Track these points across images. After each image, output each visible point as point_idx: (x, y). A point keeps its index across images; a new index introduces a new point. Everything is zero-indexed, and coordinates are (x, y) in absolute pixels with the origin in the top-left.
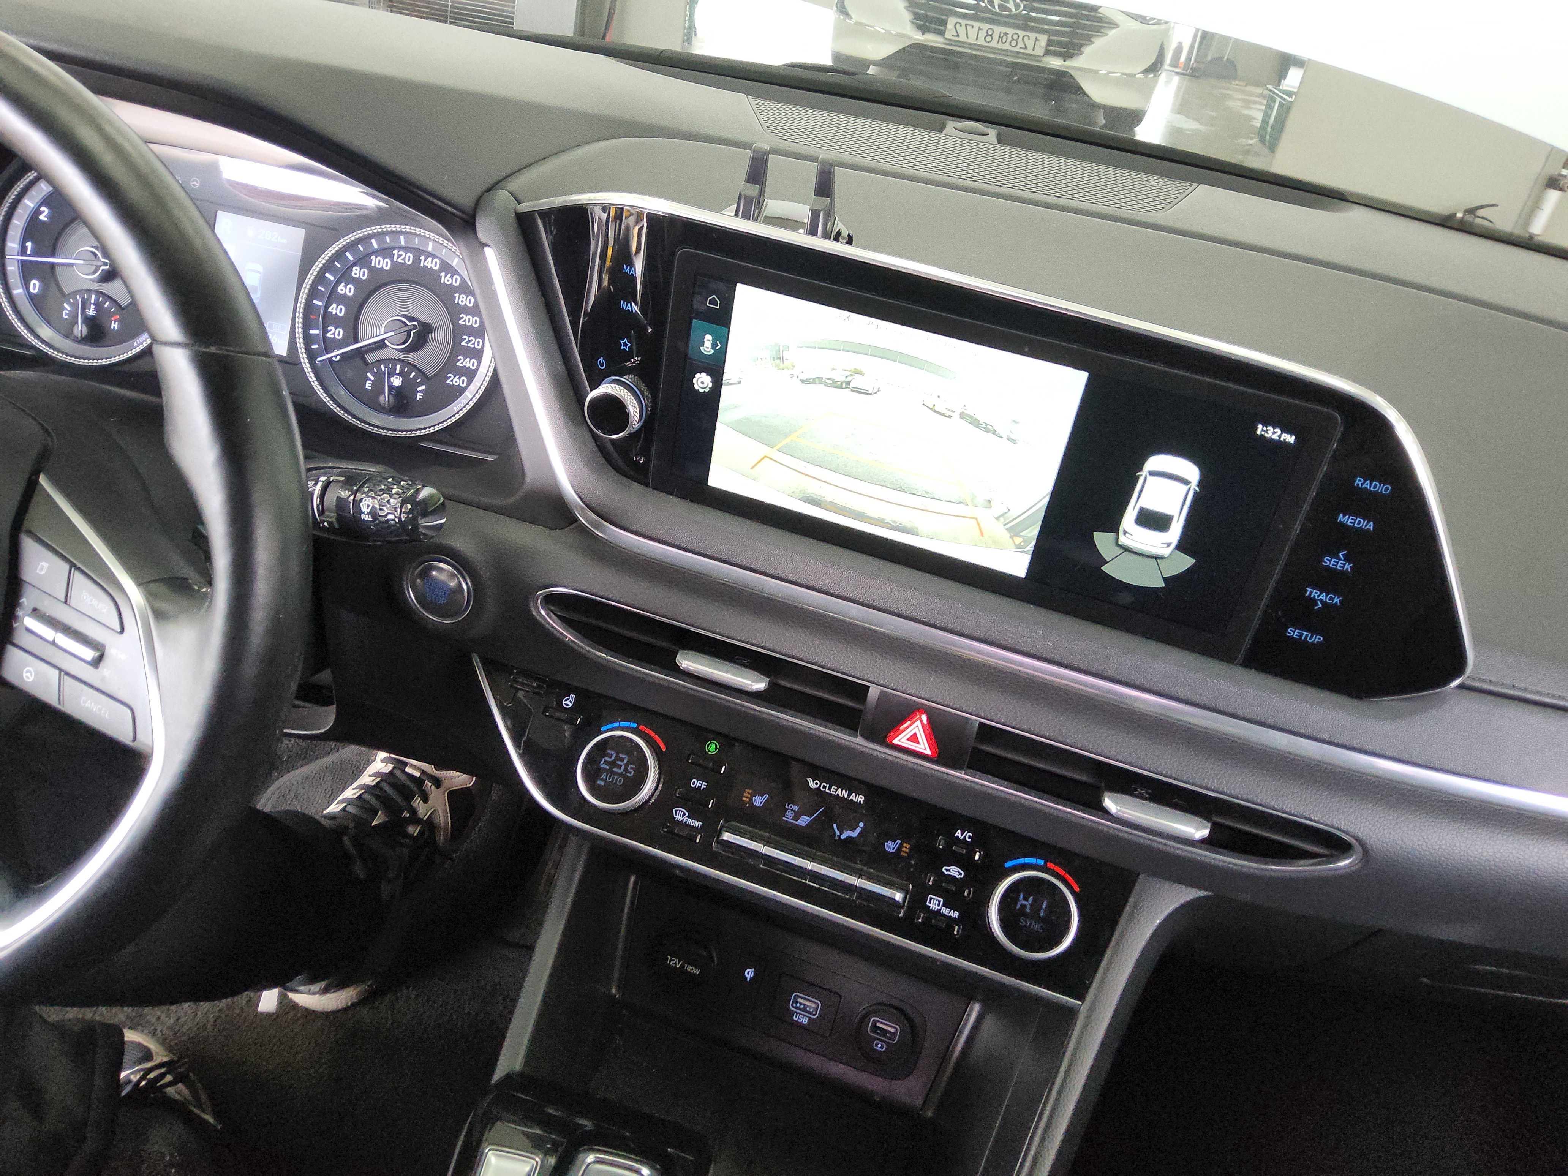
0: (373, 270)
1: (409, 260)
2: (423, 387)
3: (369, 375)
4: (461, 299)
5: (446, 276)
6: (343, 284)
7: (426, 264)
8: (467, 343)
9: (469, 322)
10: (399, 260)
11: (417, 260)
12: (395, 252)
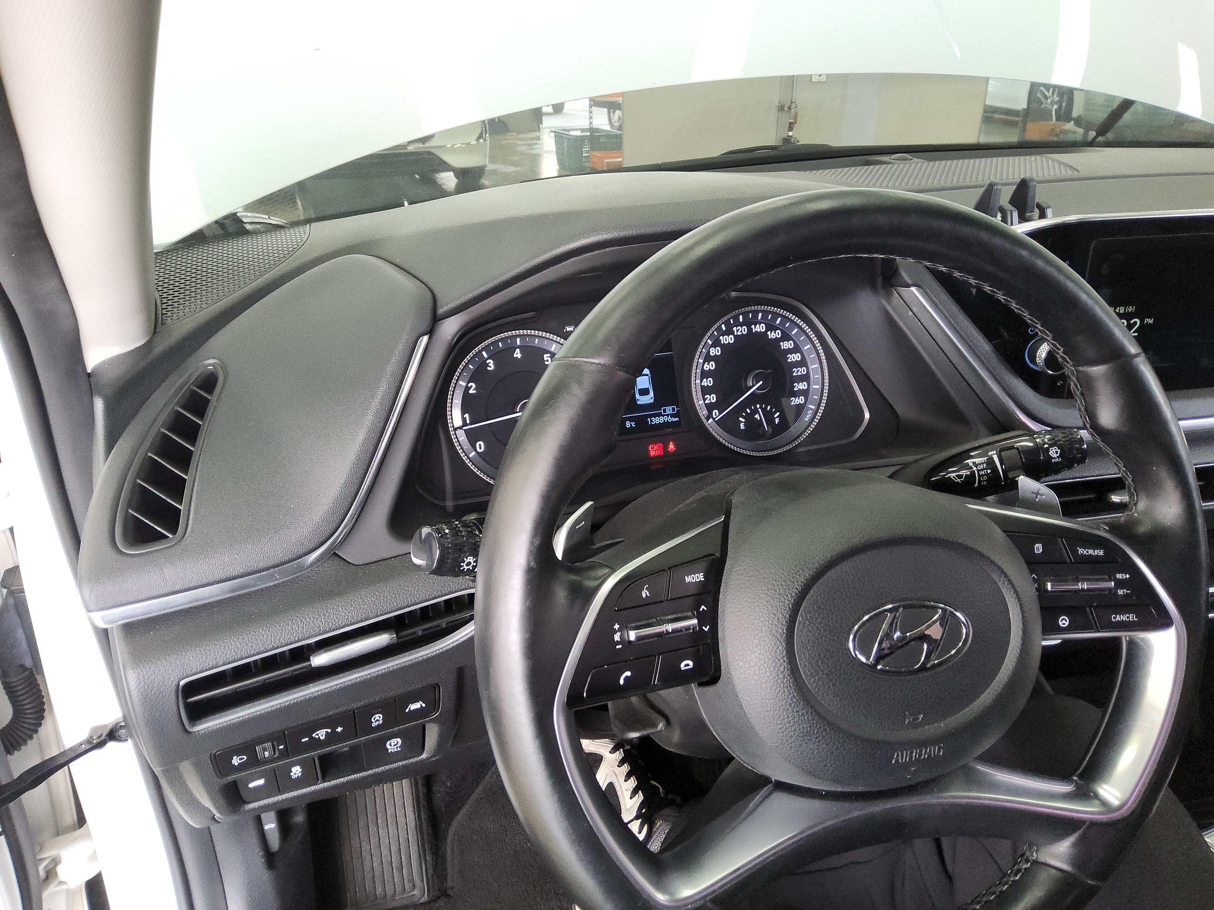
0: (724, 347)
1: (745, 331)
2: (778, 414)
3: (741, 419)
4: (785, 345)
5: (771, 334)
6: (707, 363)
7: (756, 330)
8: (797, 372)
9: (794, 358)
10: (739, 333)
11: (750, 329)
12: (735, 329)
